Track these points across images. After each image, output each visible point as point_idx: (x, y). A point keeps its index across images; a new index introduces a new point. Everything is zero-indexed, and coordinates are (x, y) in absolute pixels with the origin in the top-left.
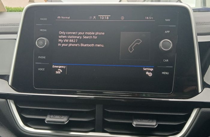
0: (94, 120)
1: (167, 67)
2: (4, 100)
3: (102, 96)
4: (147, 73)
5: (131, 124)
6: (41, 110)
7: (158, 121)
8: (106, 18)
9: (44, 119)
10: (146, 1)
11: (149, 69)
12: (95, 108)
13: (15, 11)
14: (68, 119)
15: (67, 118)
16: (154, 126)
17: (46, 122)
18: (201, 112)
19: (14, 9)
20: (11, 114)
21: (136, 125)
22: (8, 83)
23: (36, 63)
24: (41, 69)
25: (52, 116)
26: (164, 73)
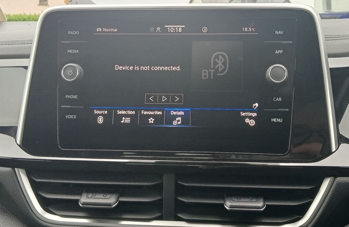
0: (161, 200)
1: (279, 110)
2: (9, 169)
3: (173, 159)
4: (247, 121)
5: (222, 205)
6: (71, 186)
7: (266, 199)
8: (178, 30)
9: (78, 200)
10: (233, 2)
11: (250, 114)
12: (163, 179)
13: (16, 21)
14: (117, 200)
15: (116, 198)
16: (260, 208)
17: (81, 205)
18: (337, 184)
19: (14, 17)
20: (22, 193)
21: (231, 207)
22: (14, 140)
23: (62, 106)
24: (71, 117)
25: (90, 195)
26: (274, 120)
